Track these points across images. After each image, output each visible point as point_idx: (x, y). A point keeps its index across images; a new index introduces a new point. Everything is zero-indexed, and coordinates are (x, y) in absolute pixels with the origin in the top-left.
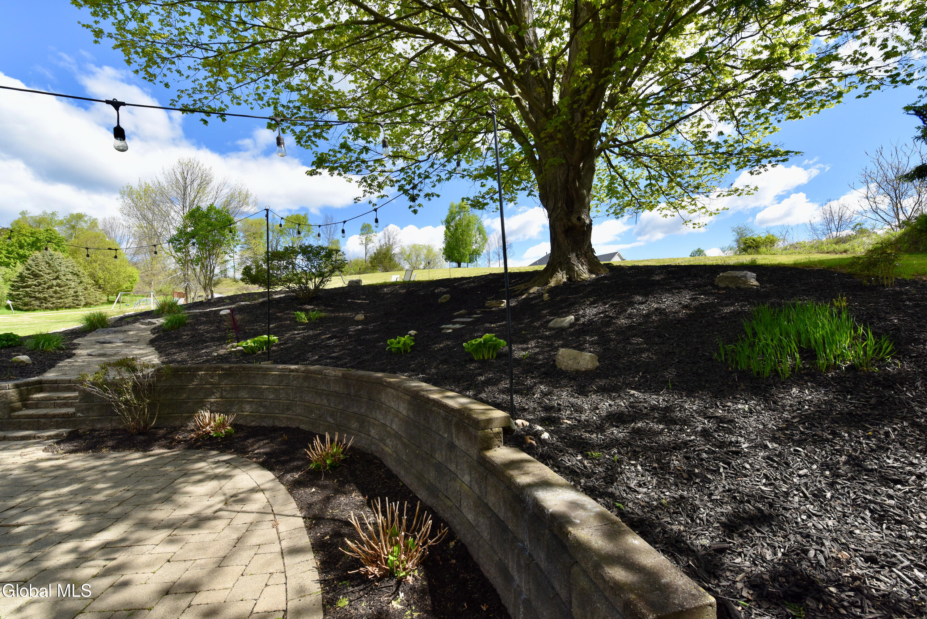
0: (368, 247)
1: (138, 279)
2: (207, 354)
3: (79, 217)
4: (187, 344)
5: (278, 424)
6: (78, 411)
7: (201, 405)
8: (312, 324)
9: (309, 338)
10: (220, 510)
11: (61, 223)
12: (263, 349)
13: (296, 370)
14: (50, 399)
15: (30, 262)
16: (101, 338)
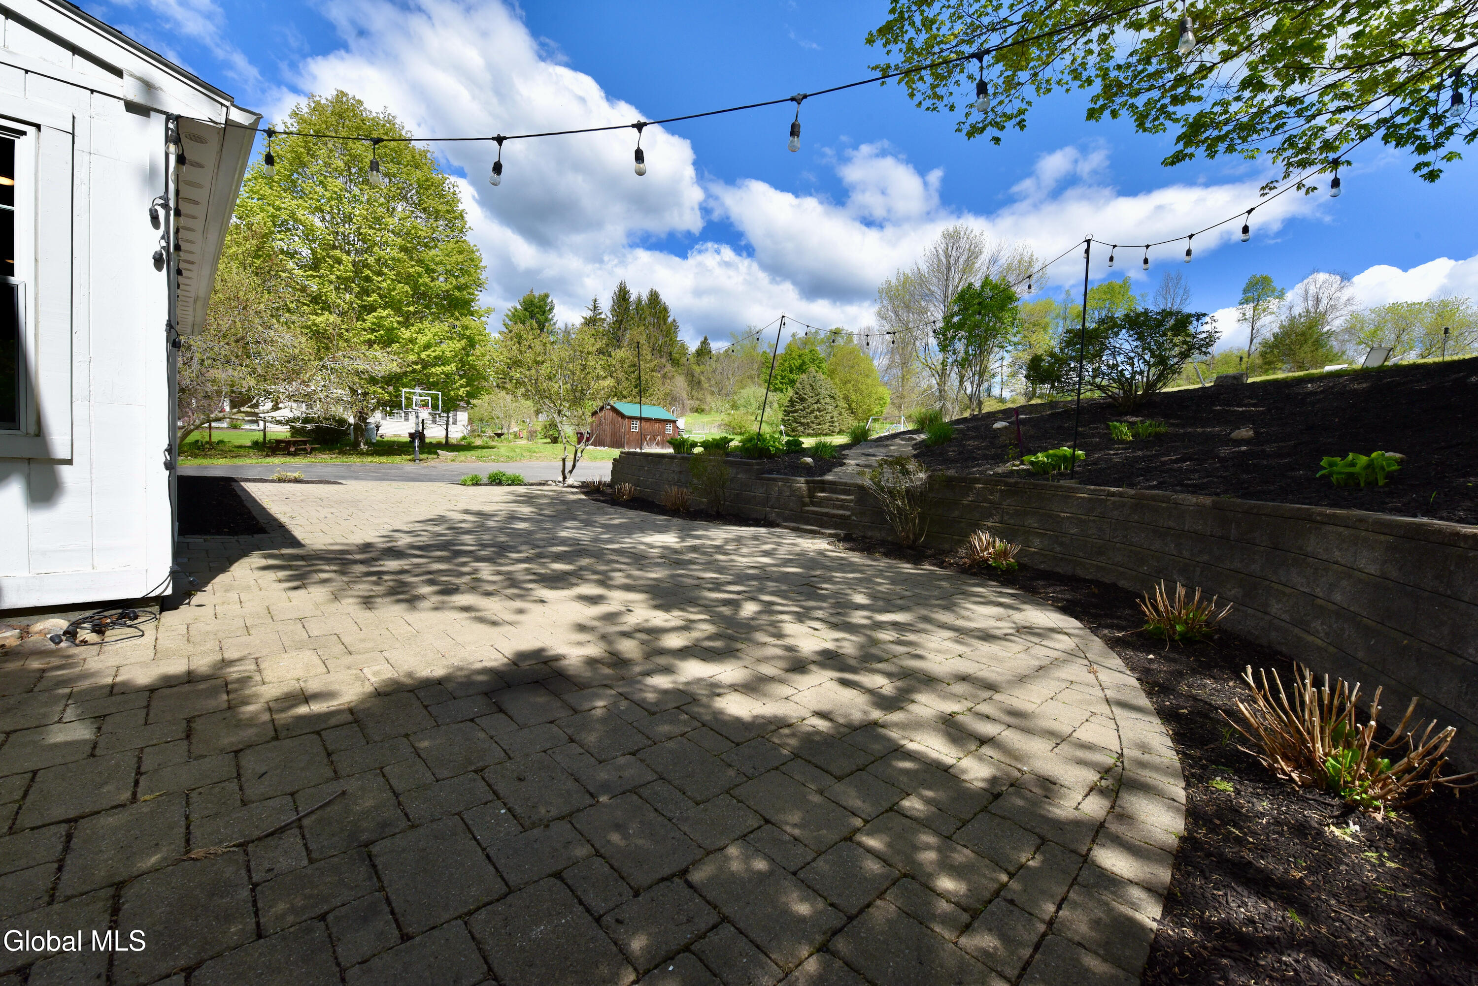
0: (1258, 324)
1: (888, 401)
2: (981, 473)
3: (836, 333)
4: (955, 461)
5: (1080, 572)
6: (853, 514)
7: (975, 526)
8: (1139, 442)
9: (1136, 460)
10: (1011, 634)
11: (822, 341)
12: (1060, 468)
13: (1120, 495)
14: (830, 499)
15: (798, 385)
16: (866, 451)
